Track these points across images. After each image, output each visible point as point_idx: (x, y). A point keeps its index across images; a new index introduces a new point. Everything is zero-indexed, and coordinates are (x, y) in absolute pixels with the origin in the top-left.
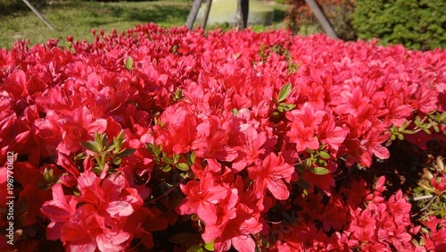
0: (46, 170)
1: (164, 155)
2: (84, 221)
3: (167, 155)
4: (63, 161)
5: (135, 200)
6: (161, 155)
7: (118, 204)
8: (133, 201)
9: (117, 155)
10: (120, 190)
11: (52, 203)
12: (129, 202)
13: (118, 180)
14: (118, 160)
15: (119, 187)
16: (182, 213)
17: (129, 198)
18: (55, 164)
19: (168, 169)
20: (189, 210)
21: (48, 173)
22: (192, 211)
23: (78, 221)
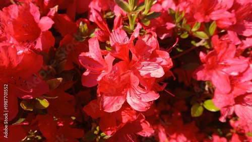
0: (81, 24)
1: (184, 22)
2: (120, 78)
3: (187, 23)
4: (97, 17)
5: (164, 63)
6: (181, 21)
7: (148, 65)
8: (163, 64)
9: (146, 16)
10: (151, 51)
11: (87, 54)
12: (159, 64)
13: (151, 41)
14: (146, 21)
15: (150, 48)
16: (199, 79)
17: (159, 59)
18: (88, 19)
19: (185, 36)
20: (205, 77)
21: (83, 26)
22: (207, 78)
23: (114, 77)
